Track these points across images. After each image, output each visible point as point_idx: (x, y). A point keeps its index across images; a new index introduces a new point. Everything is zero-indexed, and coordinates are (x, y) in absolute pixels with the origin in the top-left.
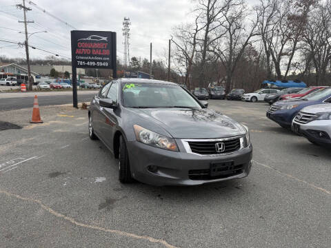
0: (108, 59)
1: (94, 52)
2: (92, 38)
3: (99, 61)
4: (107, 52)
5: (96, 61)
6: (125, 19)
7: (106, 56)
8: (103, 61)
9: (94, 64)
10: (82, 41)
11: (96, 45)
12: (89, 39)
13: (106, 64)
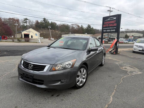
0: (115, 28)
1: (110, 25)
3: (112, 29)
5: (110, 29)
9: (109, 31)
10: (107, 21)
11: (111, 22)
12: (109, 19)
13: (114, 30)
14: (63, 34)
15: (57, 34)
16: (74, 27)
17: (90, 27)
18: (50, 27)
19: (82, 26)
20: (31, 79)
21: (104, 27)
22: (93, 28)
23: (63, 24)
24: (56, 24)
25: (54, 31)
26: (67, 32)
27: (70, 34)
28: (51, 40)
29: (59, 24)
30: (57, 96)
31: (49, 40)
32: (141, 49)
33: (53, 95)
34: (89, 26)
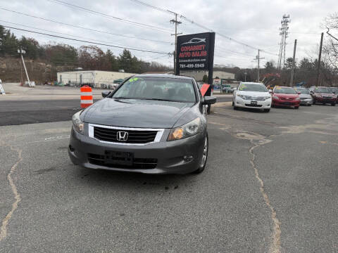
0: (205, 60)
1: (194, 55)
2: (193, 41)
3: (198, 63)
4: (204, 53)
5: (194, 63)
6: (284, 17)
7: (203, 58)
8: (200, 63)
9: (192, 66)
10: (186, 45)
11: (196, 48)
12: (190, 42)
13: (203, 65)
14: (61, 71)
15: (43, 71)
16: (89, 55)
17: (129, 57)
18: (23, 51)
19: (109, 51)
20: (129, 160)
21: (181, 59)
22: (135, 58)
23: (57, 44)
24: (36, 43)
25: (31, 61)
26: (70, 64)
27: (80, 70)
28: (28, 86)
29: (47, 44)
30: (176, 188)
31: (22, 85)
32: (249, 102)
33: (167, 188)
34: (127, 54)
